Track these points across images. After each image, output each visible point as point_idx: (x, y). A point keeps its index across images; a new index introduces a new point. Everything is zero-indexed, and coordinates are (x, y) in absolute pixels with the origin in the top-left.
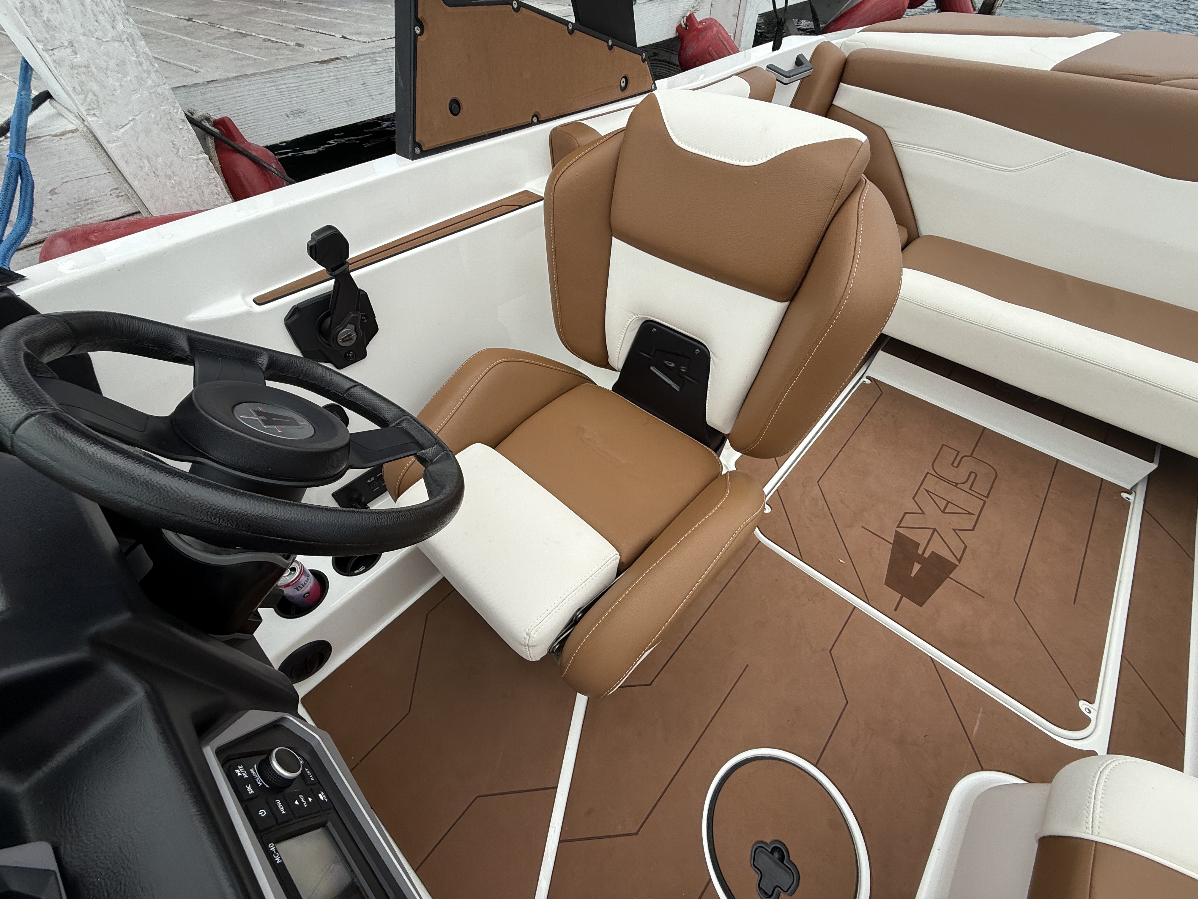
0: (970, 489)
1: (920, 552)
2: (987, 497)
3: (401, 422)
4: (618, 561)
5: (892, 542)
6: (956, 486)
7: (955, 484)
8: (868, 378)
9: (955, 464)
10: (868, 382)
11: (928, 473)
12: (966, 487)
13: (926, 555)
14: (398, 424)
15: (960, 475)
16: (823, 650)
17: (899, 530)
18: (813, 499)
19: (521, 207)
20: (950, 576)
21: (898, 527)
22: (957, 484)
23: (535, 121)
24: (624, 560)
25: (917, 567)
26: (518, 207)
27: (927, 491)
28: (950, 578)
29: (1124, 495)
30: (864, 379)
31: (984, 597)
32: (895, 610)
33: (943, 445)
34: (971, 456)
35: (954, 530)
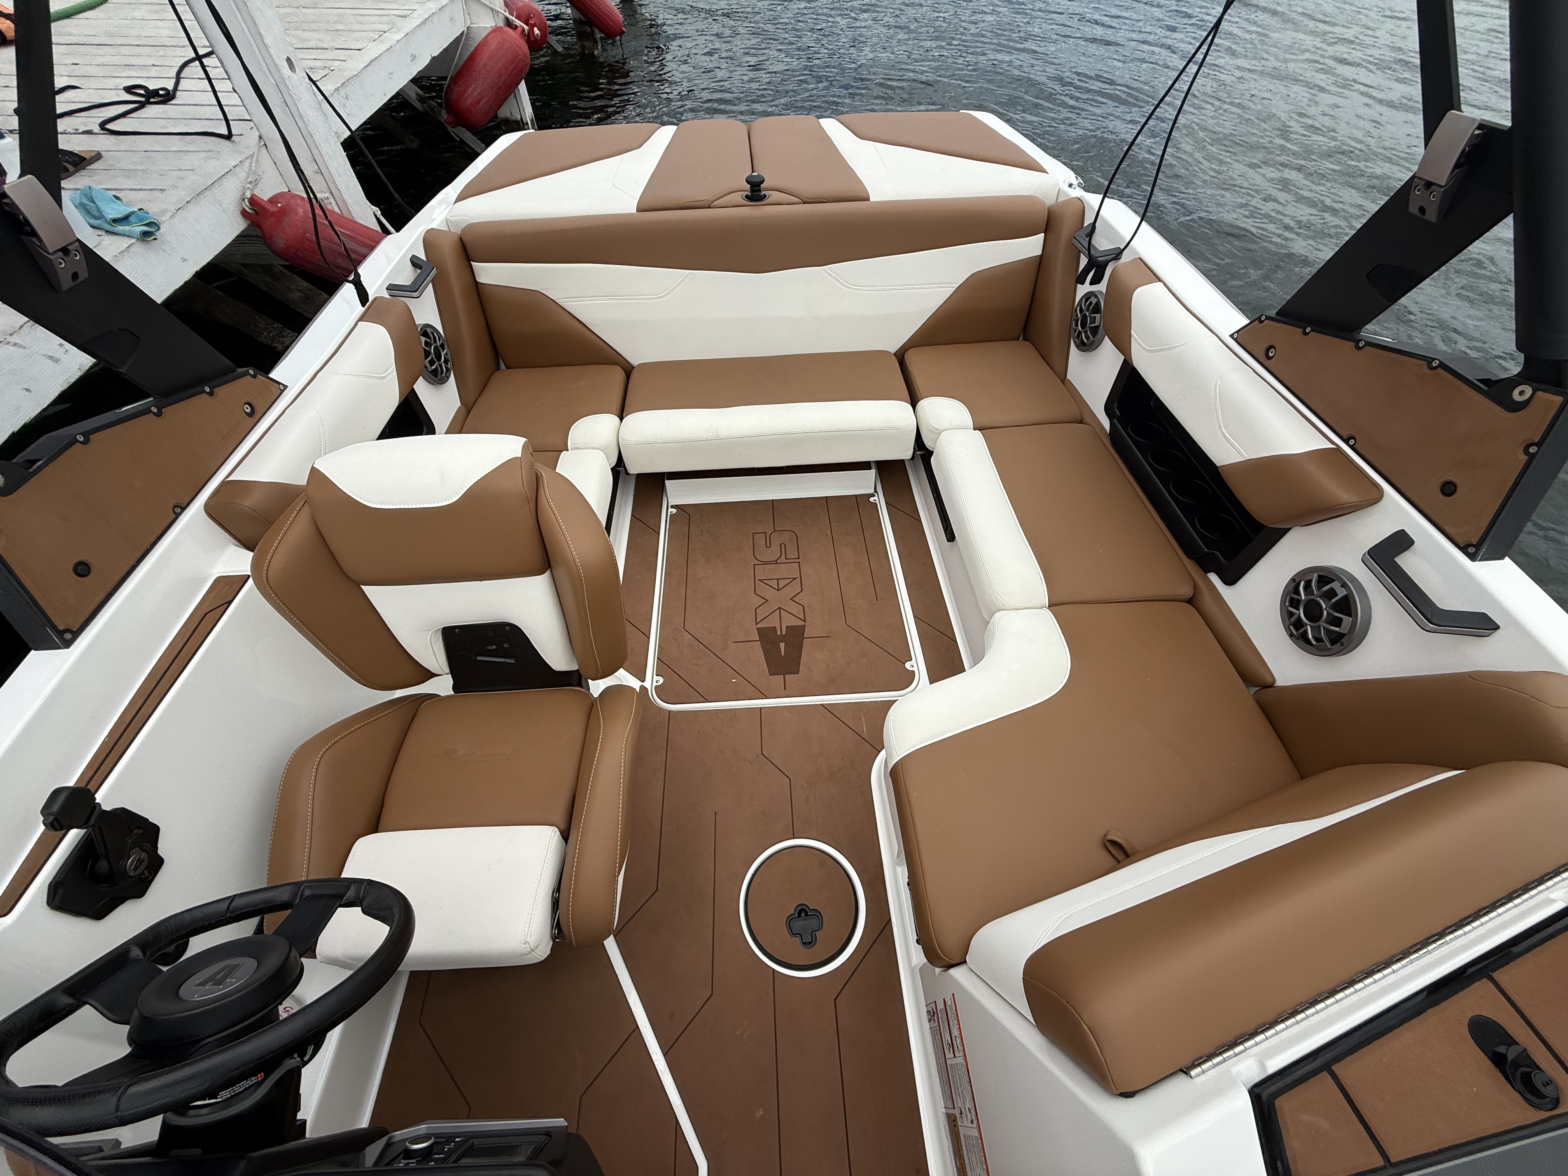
0: (786, 559)
1: (779, 633)
2: (799, 558)
3: (302, 893)
4: (558, 833)
5: (759, 640)
6: (777, 563)
8: (672, 507)
9: (768, 546)
10: (674, 511)
11: (754, 565)
12: (783, 559)
13: (784, 633)
14: (301, 896)
15: (774, 553)
16: (757, 756)
17: (759, 626)
18: (688, 645)
19: (230, 603)
20: (805, 636)
21: (757, 624)
22: (776, 561)
23: (179, 510)
24: (562, 828)
25: (782, 645)
26: (226, 605)
27: (761, 580)
28: (806, 638)
29: (872, 499)
30: (670, 510)
31: (830, 637)
32: (785, 689)
33: (753, 534)
34: (775, 531)
35: (791, 599)
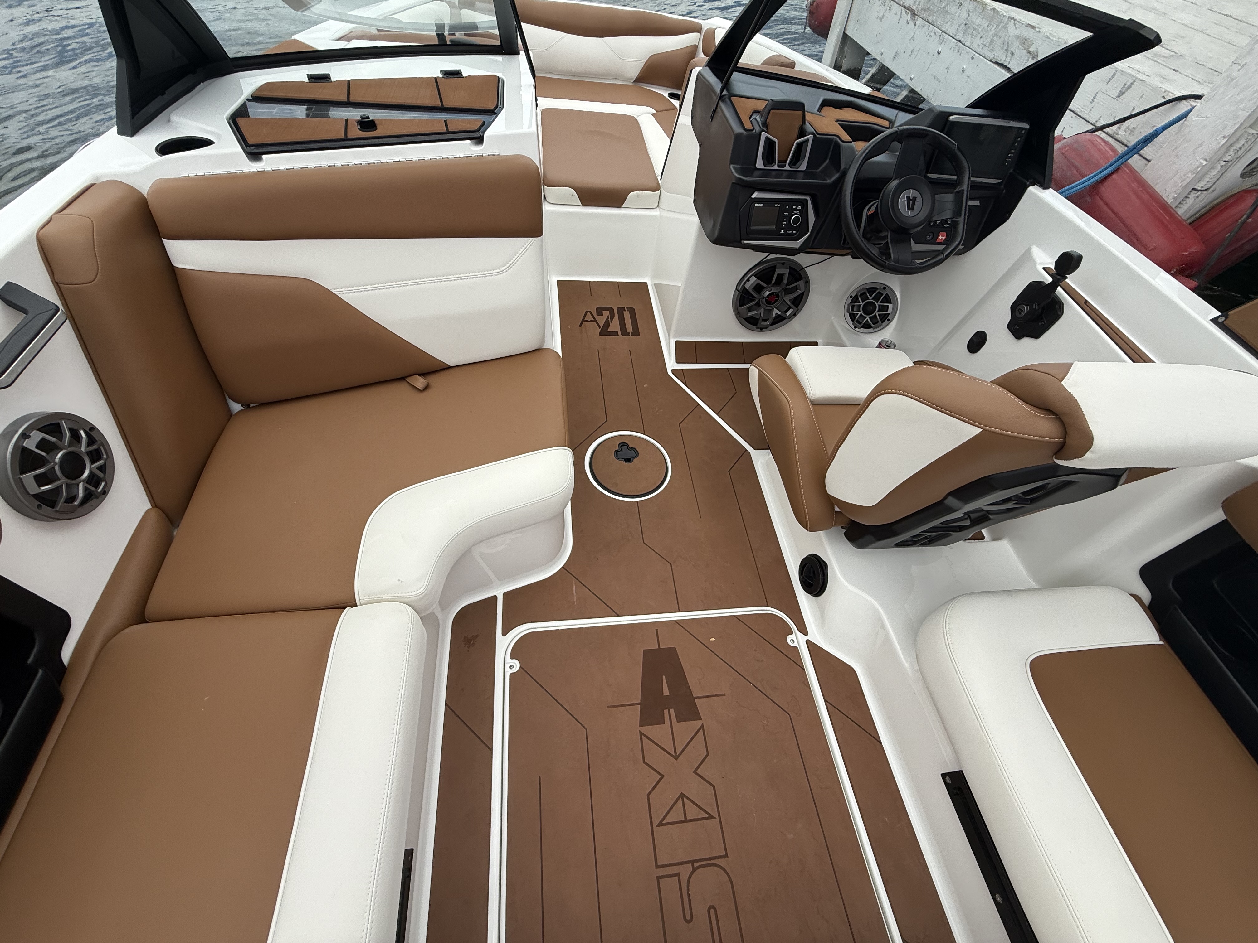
0: (678, 875)
1: (672, 711)
2: (659, 878)
4: (809, 395)
5: (695, 700)
6: (692, 862)
7: (696, 865)
11: (726, 856)
13: (666, 711)
17: (699, 723)
20: (640, 706)
25: (666, 692)
27: (711, 817)
28: (638, 704)
31: (609, 707)
32: (657, 630)
35: (661, 777)
